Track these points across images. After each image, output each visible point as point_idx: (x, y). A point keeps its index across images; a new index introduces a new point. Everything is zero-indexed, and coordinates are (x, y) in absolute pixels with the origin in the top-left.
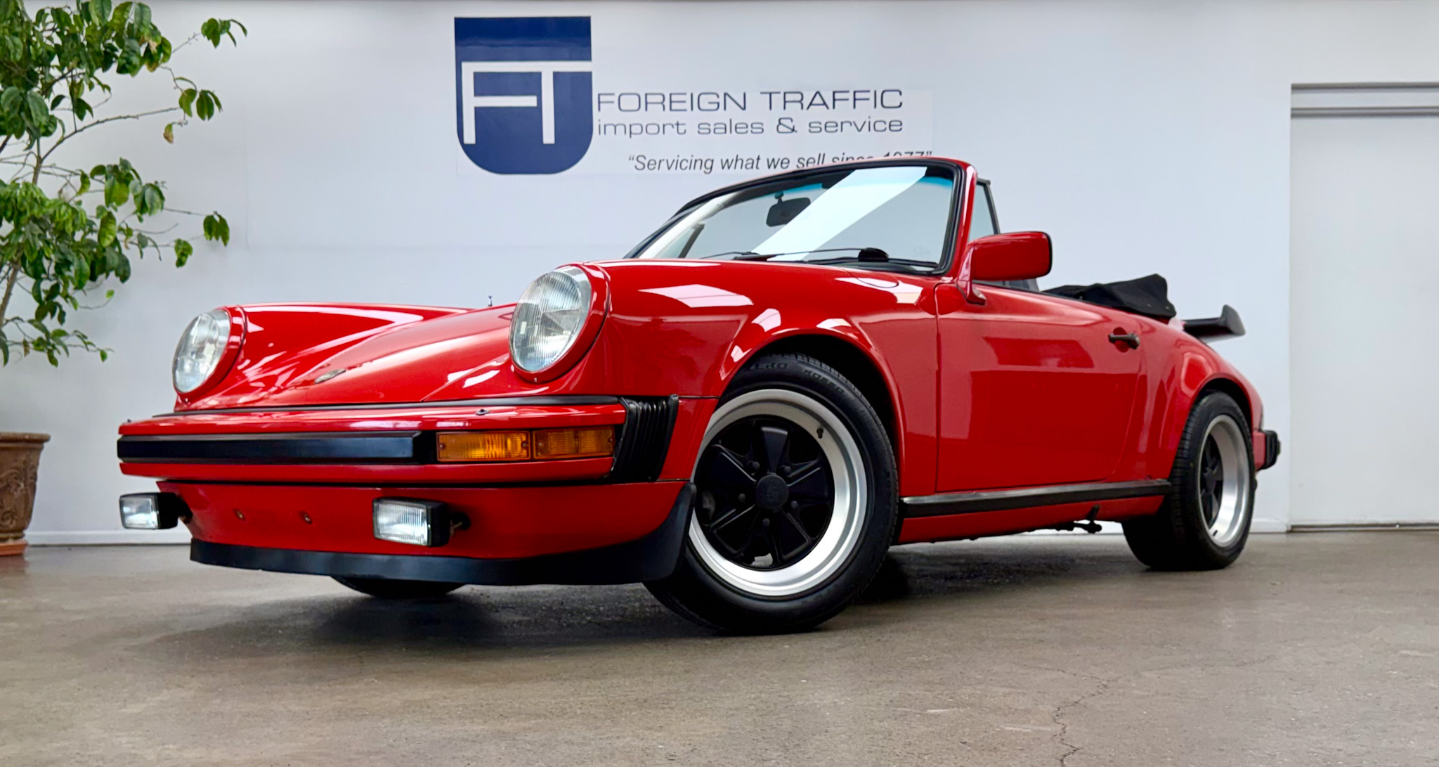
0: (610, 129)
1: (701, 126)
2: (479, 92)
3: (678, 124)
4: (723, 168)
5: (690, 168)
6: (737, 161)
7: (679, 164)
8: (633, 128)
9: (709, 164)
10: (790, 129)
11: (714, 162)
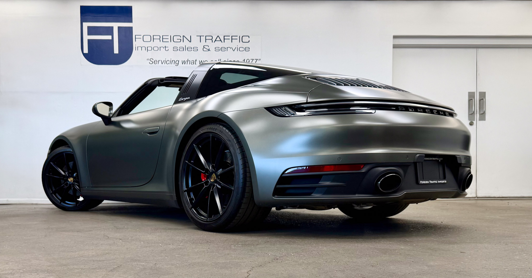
0: (140, 48)
1: (174, 48)
2: (89, 34)
3: (165, 47)
4: (183, 64)
5: (170, 64)
6: (188, 61)
7: (166, 62)
8: (148, 48)
9: (177, 63)
10: (208, 49)
11: (179, 61)
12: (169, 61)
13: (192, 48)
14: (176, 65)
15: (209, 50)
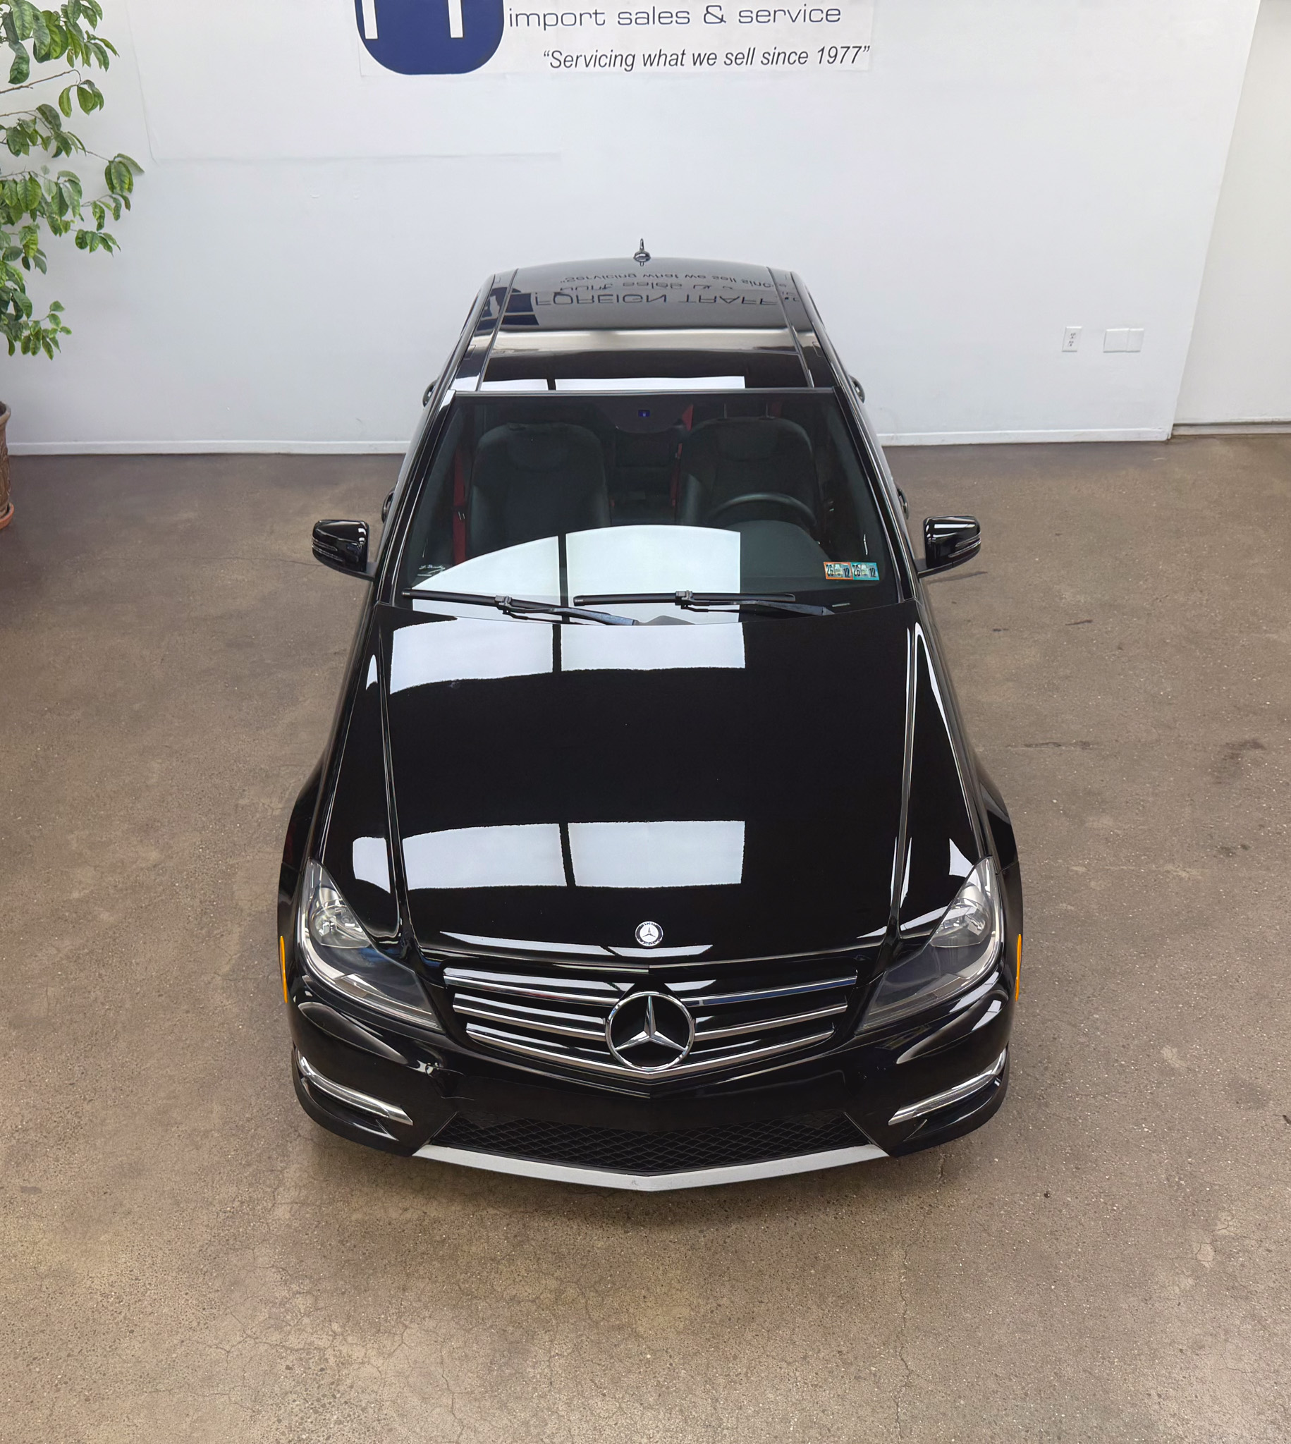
0: (522, 19)
1: (621, 16)
3: (596, 14)
4: (645, 65)
5: (610, 65)
6: (660, 56)
7: (597, 60)
8: (546, 17)
9: (630, 59)
10: (719, 18)
11: (635, 57)
12: (607, 57)
13: (672, 17)
14: (626, 69)
15: (722, 20)
